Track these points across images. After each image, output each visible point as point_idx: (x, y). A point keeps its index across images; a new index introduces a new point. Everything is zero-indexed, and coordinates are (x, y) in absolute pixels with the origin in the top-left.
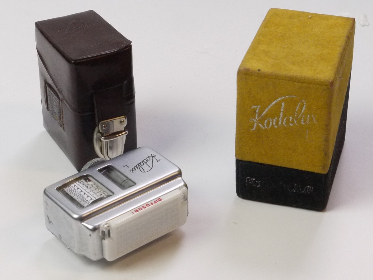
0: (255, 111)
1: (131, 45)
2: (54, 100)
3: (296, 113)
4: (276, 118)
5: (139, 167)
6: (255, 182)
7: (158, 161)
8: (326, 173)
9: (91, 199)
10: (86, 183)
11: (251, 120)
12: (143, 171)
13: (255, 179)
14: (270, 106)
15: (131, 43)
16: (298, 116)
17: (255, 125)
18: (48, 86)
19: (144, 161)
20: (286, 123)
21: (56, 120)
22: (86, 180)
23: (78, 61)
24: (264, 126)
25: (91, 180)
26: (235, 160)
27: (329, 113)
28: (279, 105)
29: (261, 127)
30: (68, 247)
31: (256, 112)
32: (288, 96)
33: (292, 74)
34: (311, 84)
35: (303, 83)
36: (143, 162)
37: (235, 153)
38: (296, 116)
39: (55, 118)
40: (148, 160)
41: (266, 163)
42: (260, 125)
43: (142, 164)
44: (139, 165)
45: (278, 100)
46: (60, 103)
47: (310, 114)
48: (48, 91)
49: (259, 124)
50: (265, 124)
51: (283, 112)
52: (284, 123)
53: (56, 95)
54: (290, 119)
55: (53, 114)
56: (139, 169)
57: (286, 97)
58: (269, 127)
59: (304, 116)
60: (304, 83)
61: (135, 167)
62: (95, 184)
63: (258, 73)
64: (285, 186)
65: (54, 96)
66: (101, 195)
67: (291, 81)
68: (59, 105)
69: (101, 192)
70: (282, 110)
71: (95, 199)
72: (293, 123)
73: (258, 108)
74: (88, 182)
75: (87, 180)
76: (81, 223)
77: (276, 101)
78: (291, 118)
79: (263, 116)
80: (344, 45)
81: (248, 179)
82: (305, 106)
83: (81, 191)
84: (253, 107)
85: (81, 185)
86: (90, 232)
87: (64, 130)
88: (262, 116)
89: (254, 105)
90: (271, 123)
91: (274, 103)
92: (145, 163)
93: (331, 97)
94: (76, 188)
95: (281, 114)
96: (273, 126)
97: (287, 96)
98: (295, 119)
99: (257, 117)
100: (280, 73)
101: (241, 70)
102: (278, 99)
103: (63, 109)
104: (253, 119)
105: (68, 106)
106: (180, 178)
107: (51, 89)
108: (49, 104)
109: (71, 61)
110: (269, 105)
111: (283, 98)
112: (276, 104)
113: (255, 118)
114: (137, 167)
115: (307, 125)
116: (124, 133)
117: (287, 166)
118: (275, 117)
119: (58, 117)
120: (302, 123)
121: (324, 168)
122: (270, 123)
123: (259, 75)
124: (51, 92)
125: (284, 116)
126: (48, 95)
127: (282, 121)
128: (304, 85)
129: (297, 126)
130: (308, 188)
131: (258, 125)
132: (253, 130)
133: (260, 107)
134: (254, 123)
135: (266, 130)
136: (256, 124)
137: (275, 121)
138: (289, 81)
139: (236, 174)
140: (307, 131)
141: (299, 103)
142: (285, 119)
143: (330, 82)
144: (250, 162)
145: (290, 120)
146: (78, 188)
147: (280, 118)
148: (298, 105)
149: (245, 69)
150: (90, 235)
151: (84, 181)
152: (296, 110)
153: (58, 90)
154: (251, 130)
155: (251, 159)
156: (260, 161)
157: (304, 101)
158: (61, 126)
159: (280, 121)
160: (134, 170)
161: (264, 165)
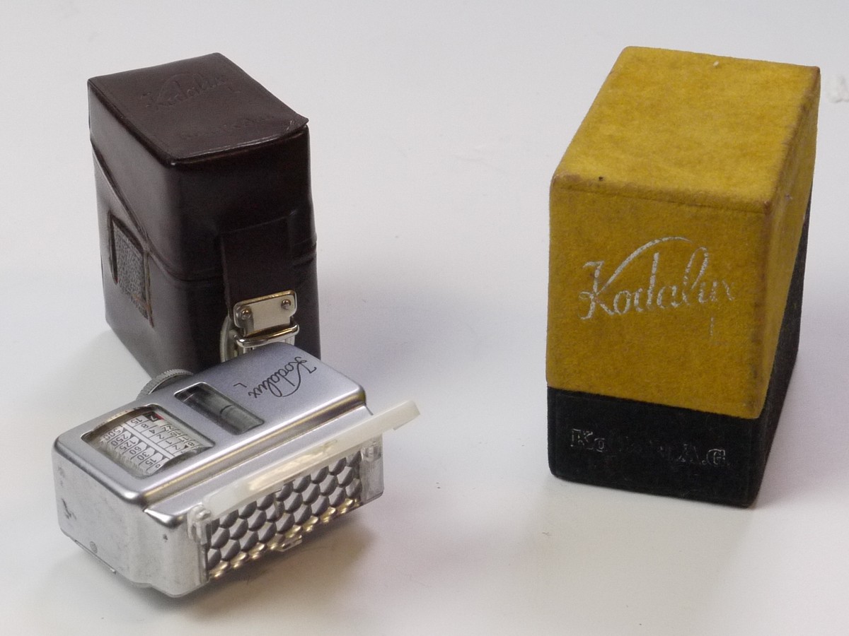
0: (592, 275)
1: (307, 128)
2: (129, 255)
3: (686, 277)
4: (641, 290)
5: (269, 386)
6: (593, 440)
7: (310, 372)
8: (756, 416)
9: (164, 457)
10: (149, 424)
11: (582, 295)
12: (278, 394)
13: (592, 433)
14: (626, 261)
15: (307, 124)
16: (692, 284)
17: (591, 308)
18: (117, 224)
19: (279, 373)
20: (662, 301)
21: (134, 302)
22: (148, 417)
23: (185, 163)
24: (613, 310)
25: (162, 417)
26: (547, 388)
27: (763, 277)
28: (646, 258)
29: (606, 310)
30: (113, 571)
31: (594, 277)
32: (667, 239)
33: (676, 187)
34: (721, 208)
35: (701, 206)
36: (278, 375)
37: (547, 373)
38: (687, 284)
39: (132, 298)
40: (289, 371)
41: (617, 396)
42: (603, 306)
43: (275, 378)
44: (268, 382)
45: (644, 247)
46: (145, 261)
47: (718, 280)
48: (117, 235)
49: (601, 305)
50: (615, 305)
51: (657, 275)
52: (659, 302)
53: (133, 244)
54: (672, 291)
55: (126, 291)
56: (268, 390)
57: (664, 240)
58: (624, 312)
59: (704, 284)
60: (705, 206)
61: (259, 386)
62: (169, 425)
63: (598, 186)
64: (661, 449)
65: (131, 245)
66: (186, 447)
67: (673, 202)
68: (143, 267)
69: (186, 441)
70: (654, 270)
71: (171, 457)
72: (679, 300)
73: (599, 267)
74: (153, 421)
75: (152, 418)
76: (143, 511)
77: (639, 250)
78: (674, 288)
79: (609, 286)
80: (794, 124)
81: (576, 434)
82: (706, 260)
83: (140, 441)
84: (588, 264)
85: (139, 428)
86: (164, 531)
87: (153, 326)
88: (607, 285)
89: (589, 261)
90: (628, 300)
91: (636, 253)
92: (283, 376)
93: (766, 238)
94: (127, 434)
95: (652, 281)
96: (633, 308)
97: (666, 237)
98: (683, 291)
99: (595, 290)
100: (649, 185)
101: (558, 178)
102: (644, 244)
103: (151, 275)
104: (588, 293)
105: (162, 267)
106: (363, 408)
107: (123, 231)
108: (118, 266)
109: (170, 163)
110: (625, 259)
111: (657, 241)
112: (640, 257)
113: (591, 290)
114: (264, 386)
115: (711, 305)
116: (291, 329)
117: (665, 402)
118: (638, 289)
119: (140, 296)
120: (700, 300)
121: (751, 404)
122: (626, 301)
123: (602, 189)
124: (124, 237)
125: (659, 285)
126: (116, 244)
127: (655, 298)
128: (705, 211)
129: (688, 308)
130: (715, 454)
131: (597, 306)
132: (587, 317)
133: (603, 264)
134: (590, 302)
135: (617, 319)
136: (593, 303)
137: (637, 296)
138: (669, 201)
139: (549, 423)
140: (712, 319)
141: (694, 255)
142: (662, 291)
143: (765, 205)
144: (580, 394)
145: (673, 295)
146: (132, 436)
147: (648, 289)
148: (690, 257)
149: (568, 177)
150: (165, 538)
151: (146, 419)
152: (687, 271)
153: (140, 231)
154: (584, 318)
155: (583, 387)
156: (603, 390)
157: (704, 249)
158: (146, 317)
159: (650, 296)
160: (257, 392)
161: (612, 399)
